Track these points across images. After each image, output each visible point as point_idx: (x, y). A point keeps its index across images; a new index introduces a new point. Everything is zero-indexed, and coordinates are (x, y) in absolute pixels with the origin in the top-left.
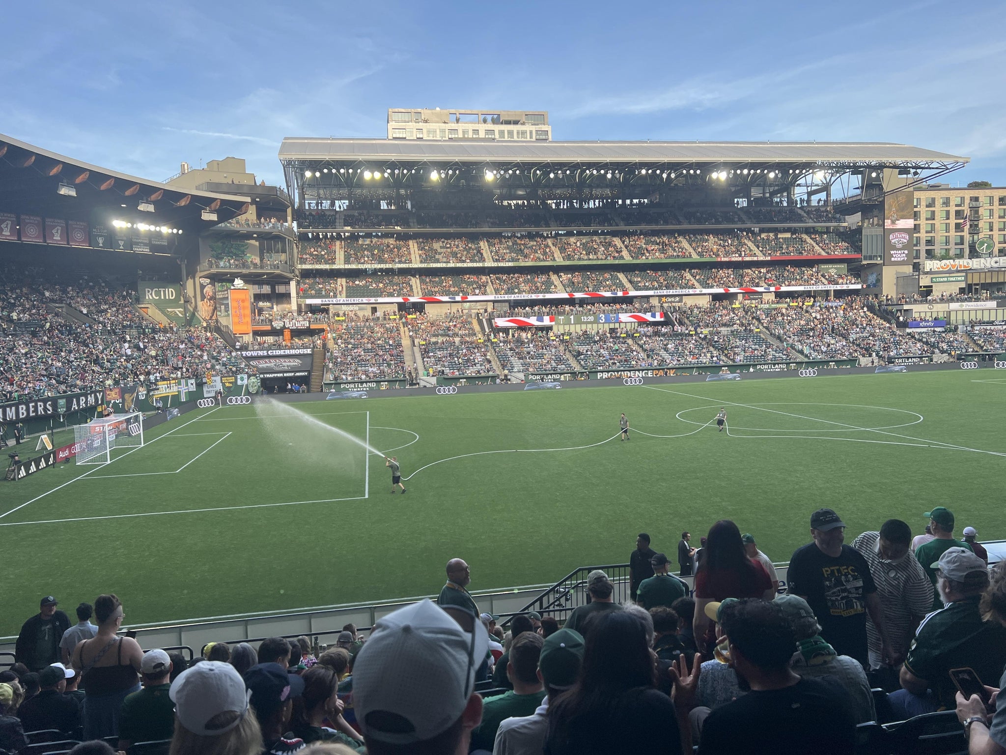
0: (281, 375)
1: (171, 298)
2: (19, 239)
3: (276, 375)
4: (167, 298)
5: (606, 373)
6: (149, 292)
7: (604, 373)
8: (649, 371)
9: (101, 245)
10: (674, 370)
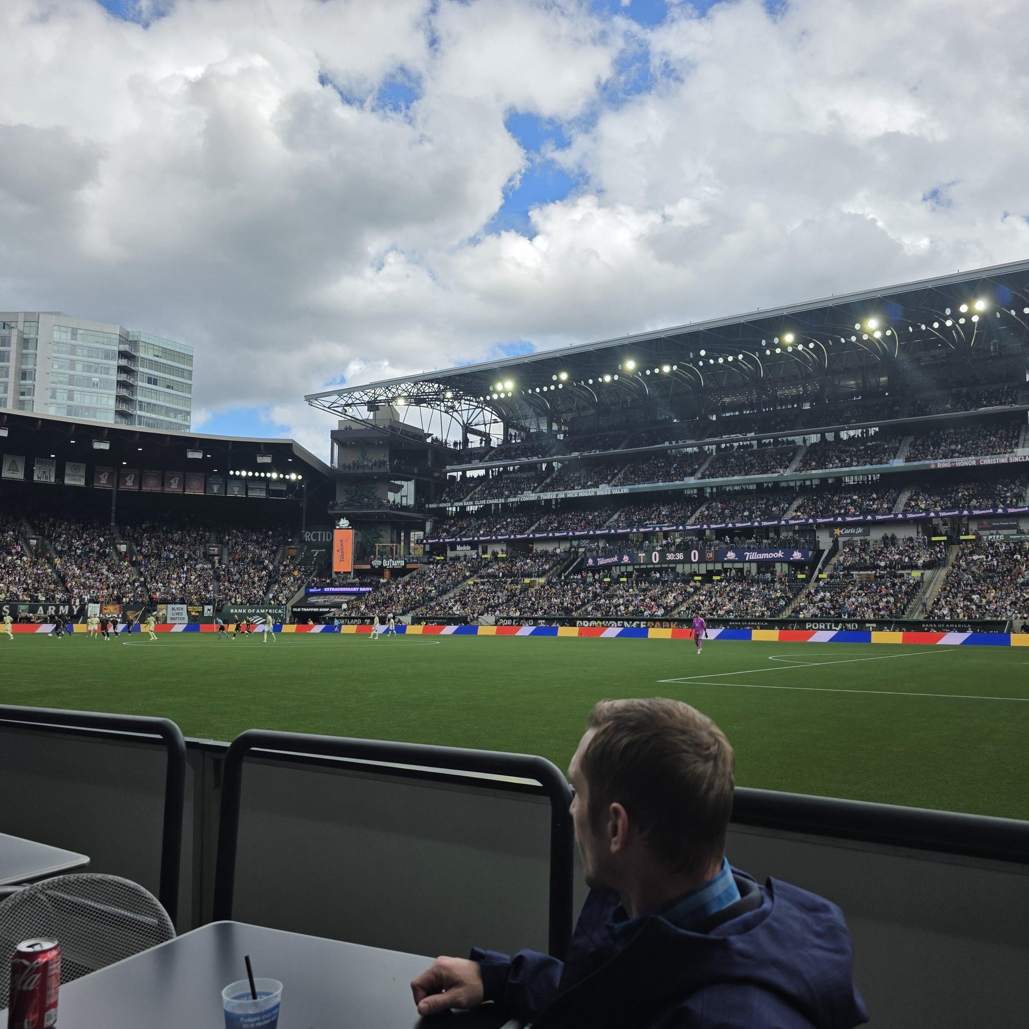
0: (317, 610)
1: (327, 540)
2: (140, 488)
3: (312, 609)
4: (324, 540)
5: (587, 622)
6: (308, 534)
7: (584, 622)
8: (642, 623)
9: (216, 491)
10: (676, 623)
